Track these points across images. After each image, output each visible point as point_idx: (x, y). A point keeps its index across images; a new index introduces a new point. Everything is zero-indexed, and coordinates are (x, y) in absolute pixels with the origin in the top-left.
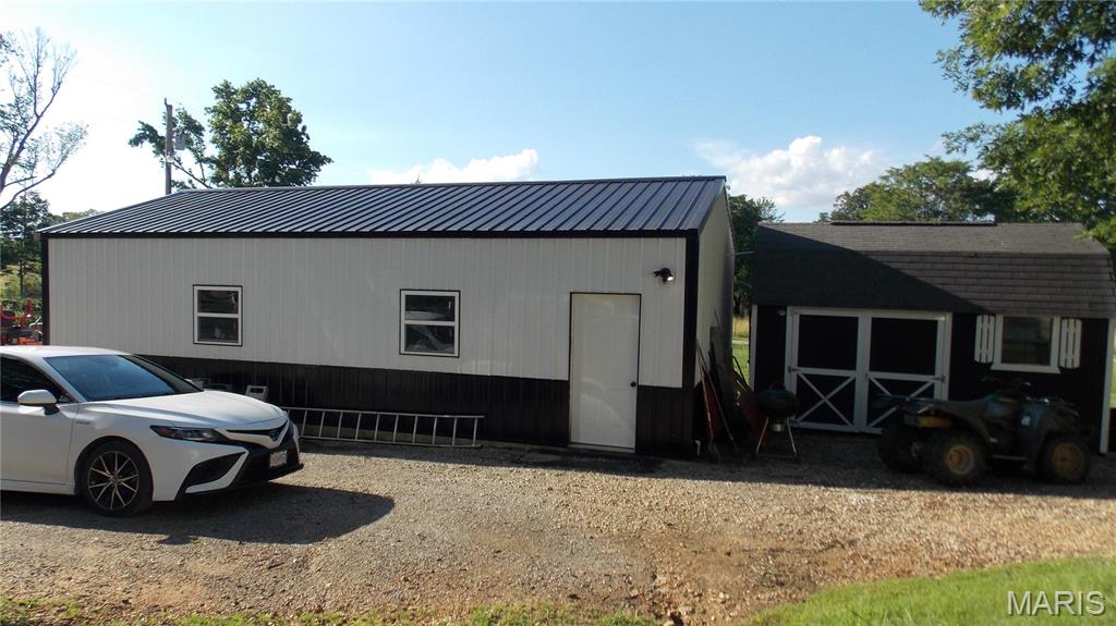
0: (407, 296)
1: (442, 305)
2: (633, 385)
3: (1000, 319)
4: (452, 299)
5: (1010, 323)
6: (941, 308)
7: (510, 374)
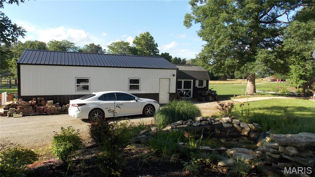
0: (130, 79)
1: (137, 81)
2: (168, 93)
3: (198, 80)
4: (139, 80)
5: (199, 81)
6: (191, 79)
7: (149, 93)
